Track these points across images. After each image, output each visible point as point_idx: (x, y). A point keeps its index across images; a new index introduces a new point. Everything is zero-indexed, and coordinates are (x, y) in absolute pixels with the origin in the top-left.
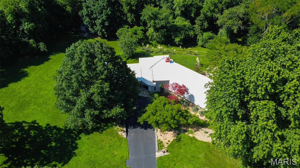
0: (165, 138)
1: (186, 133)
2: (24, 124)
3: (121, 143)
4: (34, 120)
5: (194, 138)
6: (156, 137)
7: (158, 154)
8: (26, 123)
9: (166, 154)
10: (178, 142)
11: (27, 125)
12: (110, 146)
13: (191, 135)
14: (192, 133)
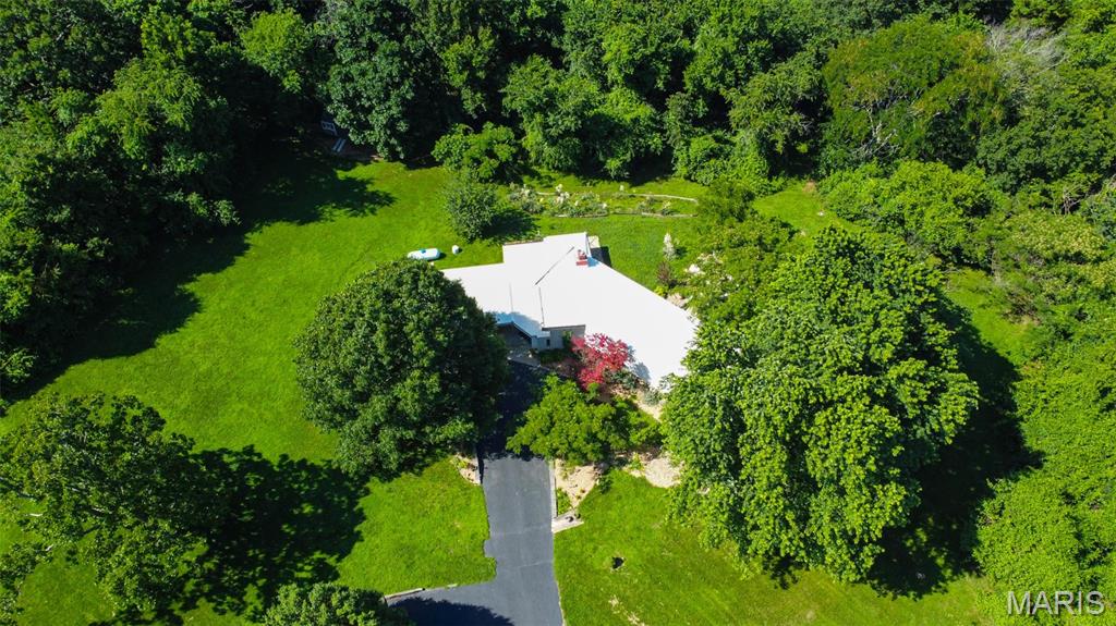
0: (574, 484)
1: (625, 469)
2: (226, 458)
3: (469, 498)
4: (248, 444)
5: (643, 480)
6: (552, 481)
7: (558, 525)
8: (229, 453)
9: (576, 523)
10: (603, 493)
11: (234, 458)
12: (442, 509)
13: (636, 474)
14: (639, 467)
